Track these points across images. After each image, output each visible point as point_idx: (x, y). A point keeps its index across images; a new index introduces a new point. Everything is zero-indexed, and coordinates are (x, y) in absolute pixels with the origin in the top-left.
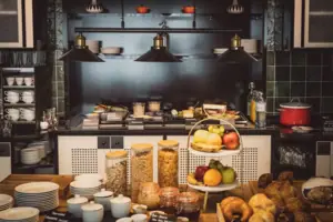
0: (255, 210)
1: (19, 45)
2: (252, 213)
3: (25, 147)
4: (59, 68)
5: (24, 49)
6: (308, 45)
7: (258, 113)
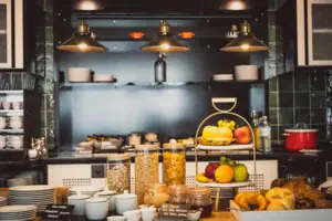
0: (271, 200)
1: (8, 65)
2: (268, 203)
3: (12, 177)
4: (48, 97)
5: (13, 70)
6: (312, 63)
7: (263, 138)
